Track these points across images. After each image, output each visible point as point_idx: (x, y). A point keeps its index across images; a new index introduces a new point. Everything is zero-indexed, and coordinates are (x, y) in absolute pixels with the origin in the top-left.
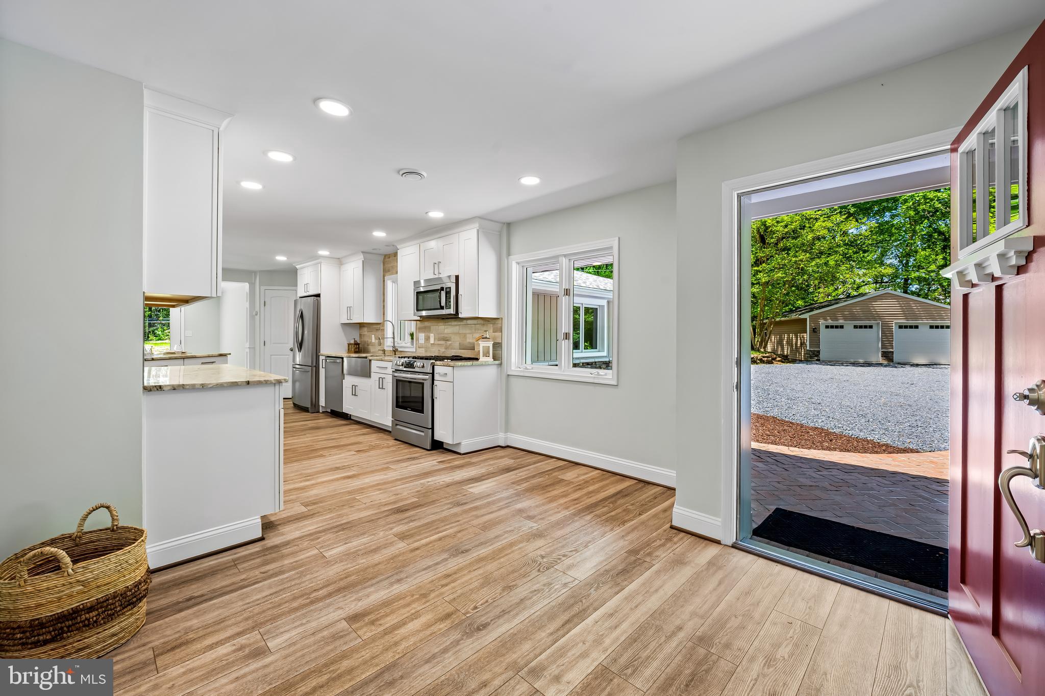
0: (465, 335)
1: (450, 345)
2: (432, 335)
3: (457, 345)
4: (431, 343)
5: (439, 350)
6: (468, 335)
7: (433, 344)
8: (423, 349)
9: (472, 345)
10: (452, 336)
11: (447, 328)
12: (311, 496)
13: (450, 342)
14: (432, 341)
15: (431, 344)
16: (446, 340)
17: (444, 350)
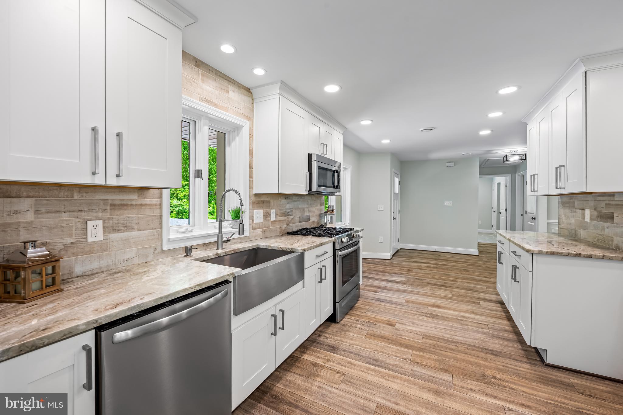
0: (304, 209)
1: (292, 219)
2: (273, 212)
3: (297, 219)
4: (272, 220)
5: (281, 227)
6: (306, 209)
7: (274, 221)
8: (261, 230)
9: (308, 218)
10: (294, 211)
11: (288, 203)
12: (472, 306)
13: (292, 217)
14: (273, 218)
15: (272, 222)
16: (288, 214)
17: (285, 226)
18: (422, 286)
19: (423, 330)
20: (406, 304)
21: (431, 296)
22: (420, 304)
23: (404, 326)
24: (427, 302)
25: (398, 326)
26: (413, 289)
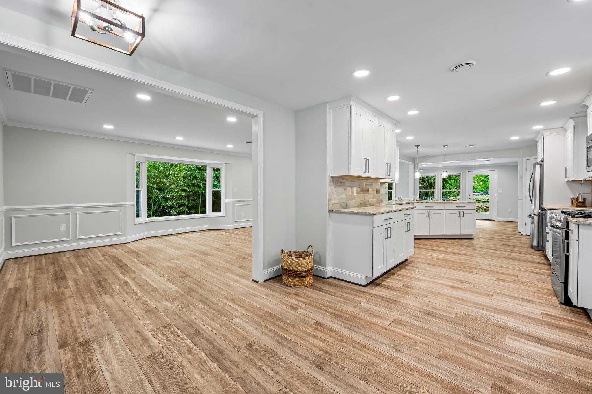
18: (467, 317)
19: (471, 275)
20: (491, 293)
21: (456, 298)
22: (473, 292)
23: (487, 278)
24: (464, 292)
25: (495, 279)
26: (484, 314)
